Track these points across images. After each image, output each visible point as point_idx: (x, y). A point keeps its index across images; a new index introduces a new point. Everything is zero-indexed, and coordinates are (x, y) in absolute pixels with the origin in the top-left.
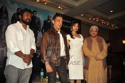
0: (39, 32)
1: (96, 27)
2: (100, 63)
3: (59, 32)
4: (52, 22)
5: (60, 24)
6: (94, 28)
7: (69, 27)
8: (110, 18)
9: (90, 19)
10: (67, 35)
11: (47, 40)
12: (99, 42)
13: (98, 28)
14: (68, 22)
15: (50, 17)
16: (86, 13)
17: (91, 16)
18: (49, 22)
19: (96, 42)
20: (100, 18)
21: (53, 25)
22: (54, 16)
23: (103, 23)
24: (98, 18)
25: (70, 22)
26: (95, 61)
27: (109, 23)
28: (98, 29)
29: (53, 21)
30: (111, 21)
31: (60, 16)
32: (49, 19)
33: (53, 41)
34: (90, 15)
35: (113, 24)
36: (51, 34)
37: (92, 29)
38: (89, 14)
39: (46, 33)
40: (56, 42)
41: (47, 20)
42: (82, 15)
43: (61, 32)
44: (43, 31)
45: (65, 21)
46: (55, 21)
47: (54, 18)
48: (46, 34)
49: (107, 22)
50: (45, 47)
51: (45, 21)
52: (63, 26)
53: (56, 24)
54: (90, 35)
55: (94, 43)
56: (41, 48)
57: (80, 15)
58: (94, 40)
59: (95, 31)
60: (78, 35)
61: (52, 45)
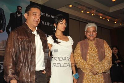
0: (2, 31)
1: (94, 25)
2: (99, 79)
3: (35, 32)
4: (24, 16)
5: (36, 20)
6: (91, 27)
7: (51, 25)
8: (111, 10)
9: (82, 12)
10: (48, 36)
11: (14, 44)
12: (99, 47)
13: (96, 26)
14: (49, 16)
15: (20, 8)
16: (76, 3)
17: (84, 8)
18: (19, 16)
19: (94, 47)
20: (96, 11)
21: (26, 20)
22: (27, 7)
23: (101, 17)
24: (94, 11)
25: (52, 16)
26: (92, 75)
27: (109, 18)
28: (96, 28)
29: (26, 15)
30: (113, 16)
31: (37, 8)
32: (19, 12)
33: (24, 46)
34: (83, 6)
35: (116, 20)
36: (21, 35)
37: (87, 29)
38: (80, 5)
39: (13, 33)
40: (28, 47)
41: (16, 13)
42: (71, 6)
43: (38, 32)
44: (10, 30)
45: (44, 14)
46: (28, 15)
47: (27, 10)
48: (14, 35)
49: (108, 17)
50: (12, 56)
51: (12, 15)
52: (41, 22)
53: (31, 19)
54: (86, 37)
55: (91, 48)
56: (5, 58)
57: (67, 6)
58: (92, 44)
59: (92, 32)
60: (65, 37)
61: (23, 52)
